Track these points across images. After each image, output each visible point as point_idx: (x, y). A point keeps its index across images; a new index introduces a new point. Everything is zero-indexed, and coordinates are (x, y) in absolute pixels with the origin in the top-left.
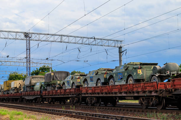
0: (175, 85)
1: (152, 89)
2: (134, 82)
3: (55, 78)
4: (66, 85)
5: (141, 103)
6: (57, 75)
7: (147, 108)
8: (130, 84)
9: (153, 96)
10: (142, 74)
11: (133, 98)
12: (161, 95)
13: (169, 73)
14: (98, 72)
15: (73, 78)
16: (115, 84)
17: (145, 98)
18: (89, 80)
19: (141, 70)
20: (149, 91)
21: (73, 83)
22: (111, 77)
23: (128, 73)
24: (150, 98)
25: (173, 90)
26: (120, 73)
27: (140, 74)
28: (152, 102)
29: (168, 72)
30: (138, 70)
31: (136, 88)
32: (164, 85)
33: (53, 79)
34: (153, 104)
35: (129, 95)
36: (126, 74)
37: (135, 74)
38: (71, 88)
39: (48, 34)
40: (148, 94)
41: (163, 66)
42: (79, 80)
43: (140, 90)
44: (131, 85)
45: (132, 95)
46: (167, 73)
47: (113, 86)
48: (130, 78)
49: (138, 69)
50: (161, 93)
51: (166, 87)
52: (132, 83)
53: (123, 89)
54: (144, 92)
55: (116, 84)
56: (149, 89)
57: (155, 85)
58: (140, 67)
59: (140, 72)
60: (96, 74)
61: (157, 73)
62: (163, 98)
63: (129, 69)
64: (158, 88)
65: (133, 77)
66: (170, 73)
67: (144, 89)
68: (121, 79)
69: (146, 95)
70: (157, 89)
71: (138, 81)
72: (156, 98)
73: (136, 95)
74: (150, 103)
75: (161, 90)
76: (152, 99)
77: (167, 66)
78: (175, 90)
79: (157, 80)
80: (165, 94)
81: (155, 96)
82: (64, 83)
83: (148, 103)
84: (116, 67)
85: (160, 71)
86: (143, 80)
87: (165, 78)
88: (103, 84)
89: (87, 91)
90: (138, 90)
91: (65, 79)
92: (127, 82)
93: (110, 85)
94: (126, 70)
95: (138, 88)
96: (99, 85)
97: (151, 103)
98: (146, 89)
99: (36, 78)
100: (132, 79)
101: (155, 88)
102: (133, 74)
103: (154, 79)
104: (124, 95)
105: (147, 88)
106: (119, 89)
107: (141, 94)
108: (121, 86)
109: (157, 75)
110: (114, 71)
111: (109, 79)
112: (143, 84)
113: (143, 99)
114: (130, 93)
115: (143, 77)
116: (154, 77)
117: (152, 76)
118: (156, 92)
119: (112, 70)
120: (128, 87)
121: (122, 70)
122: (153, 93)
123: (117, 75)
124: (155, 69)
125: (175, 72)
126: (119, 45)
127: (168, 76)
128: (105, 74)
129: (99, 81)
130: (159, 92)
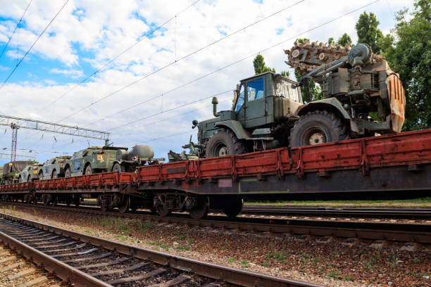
0: (141, 176)
1: (112, 183)
2: (92, 173)
3: (13, 169)
4: (22, 177)
5: (99, 204)
6: (17, 166)
7: (108, 210)
8: (85, 176)
9: (113, 193)
10: (104, 161)
12: (124, 192)
13: (136, 160)
14: (55, 161)
15: (30, 169)
16: (71, 176)
17: (105, 196)
18: (44, 171)
19: (102, 156)
20: (108, 186)
21: (29, 175)
22: (68, 166)
23: (86, 161)
25: (138, 184)
26: (76, 160)
27: (101, 162)
28: (112, 201)
29: (135, 157)
30: (98, 156)
31: (93, 181)
32: (128, 177)
33: (11, 171)
34: (114, 204)
35: (85, 191)
36: (84, 161)
37: (94, 161)
38: (26, 181)
40: (107, 190)
41: (130, 150)
42: (36, 172)
43: (97, 184)
44: (87, 177)
45: (88, 191)
46: (134, 159)
47: (68, 178)
48: (88, 168)
49: (99, 154)
50: (124, 189)
51: (131, 180)
54: (103, 187)
55: (73, 175)
57: (116, 176)
58: (101, 151)
59: (101, 158)
60: (53, 163)
61: (120, 160)
62: (127, 196)
63: (88, 154)
64: (120, 181)
65: (91, 167)
66: (139, 160)
67: (103, 183)
68: (78, 169)
69: (104, 192)
71: (97, 171)
72: (118, 196)
73: (93, 191)
75: (123, 184)
76: (113, 197)
77: (136, 149)
78: (142, 184)
79: (120, 169)
80: (129, 190)
81: (116, 192)
82: (20, 176)
83: (108, 203)
84: (75, 153)
85: (126, 157)
86: (105, 170)
88: (59, 175)
89: (40, 185)
91: (21, 170)
92: (84, 173)
93: (66, 177)
94: (84, 156)
95: (95, 181)
96: (55, 177)
97: (112, 203)
98: (105, 183)
101: (116, 181)
102: (92, 161)
104: (80, 191)
105: (106, 180)
106: (74, 184)
107: (99, 190)
108: (76, 178)
109: (120, 162)
110: (72, 159)
111: (66, 169)
112: (102, 175)
113: (102, 197)
114: (86, 188)
115: (105, 165)
116: (117, 164)
117: (115, 163)
118: (117, 186)
119: (69, 158)
120: (84, 180)
121: (80, 156)
122: (113, 188)
123: (74, 164)
124: (119, 154)
125: (147, 159)
126: (106, 138)
127: (136, 164)
128: (62, 162)
129: (55, 172)
130: (121, 187)
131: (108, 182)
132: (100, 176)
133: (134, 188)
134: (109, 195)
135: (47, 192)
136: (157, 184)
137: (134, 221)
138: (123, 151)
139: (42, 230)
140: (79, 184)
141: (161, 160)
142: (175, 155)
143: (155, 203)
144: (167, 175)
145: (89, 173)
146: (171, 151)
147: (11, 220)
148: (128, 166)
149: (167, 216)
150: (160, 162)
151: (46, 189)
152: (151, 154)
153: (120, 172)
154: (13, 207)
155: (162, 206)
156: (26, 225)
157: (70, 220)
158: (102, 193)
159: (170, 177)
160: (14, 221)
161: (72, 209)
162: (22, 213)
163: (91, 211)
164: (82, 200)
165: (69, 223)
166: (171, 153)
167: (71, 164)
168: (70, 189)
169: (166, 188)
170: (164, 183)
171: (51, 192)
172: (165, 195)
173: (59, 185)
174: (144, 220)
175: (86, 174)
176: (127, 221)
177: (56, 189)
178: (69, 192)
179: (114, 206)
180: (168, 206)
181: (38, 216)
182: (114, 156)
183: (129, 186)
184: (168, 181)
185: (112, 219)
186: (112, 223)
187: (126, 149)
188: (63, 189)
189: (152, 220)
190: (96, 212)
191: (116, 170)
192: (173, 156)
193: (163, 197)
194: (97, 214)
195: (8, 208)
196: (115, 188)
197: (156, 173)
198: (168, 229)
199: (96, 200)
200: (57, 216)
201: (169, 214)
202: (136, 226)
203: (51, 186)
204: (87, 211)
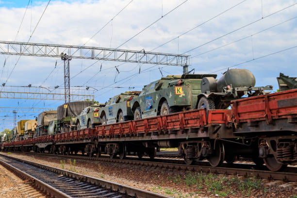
0: (239, 114)
1: (198, 125)
2: (170, 112)
3: (69, 113)
4: (81, 123)
5: (182, 155)
6: (74, 109)
7: (194, 163)
8: (161, 117)
9: (200, 139)
10: (184, 95)
11: (168, 144)
12: (215, 137)
13: (230, 90)
14: (120, 99)
15: (89, 111)
16: (141, 118)
17: (189, 144)
18: (107, 113)
19: (181, 88)
20: (192, 129)
21: (89, 120)
22: (137, 105)
23: (161, 96)
24: (196, 144)
25: (236, 124)
26: (148, 96)
27: (181, 96)
28: (200, 151)
29: (229, 87)
30: (176, 88)
31: (172, 124)
32: (221, 115)
33: (67, 115)
34: (202, 154)
35: (162, 137)
36: (157, 97)
37: (171, 95)
38: (86, 127)
39: (72, 47)
40: (192, 136)
42: (97, 115)
43: (178, 127)
44: (163, 118)
45: (166, 137)
46: (227, 89)
47: (138, 121)
48: (164, 105)
49: (177, 85)
50: (214, 133)
51: (224, 119)
52: (166, 114)
53: (152, 126)
54: (185, 131)
55: (144, 117)
56: (193, 125)
57: (202, 115)
58: (180, 82)
59: (180, 91)
60: (117, 102)
61: (207, 92)
62: (220, 142)
63: (162, 87)
64: (209, 122)
65: (167, 103)
67: (185, 126)
68: (151, 107)
69: (187, 138)
70: (207, 124)
71: (176, 109)
72: (208, 144)
73: (172, 137)
74: (197, 152)
75: (214, 126)
76: (200, 145)
77: (228, 75)
78: (241, 124)
79: (208, 106)
80: (222, 135)
81: (204, 138)
82: (78, 121)
83: (194, 153)
84: (145, 86)
85: (215, 88)
86: (187, 107)
87: (224, 101)
88: (126, 118)
89: (103, 132)
90: (175, 127)
92: (158, 114)
93: (135, 119)
94: (156, 90)
95: (175, 123)
96: (122, 120)
97: (199, 154)
98: (188, 126)
99: (52, 115)
100: (166, 106)
101: (203, 122)
102: (168, 95)
103: (203, 104)
104: (154, 138)
105: (189, 122)
106: (146, 128)
107: (180, 136)
108: (149, 120)
109: (207, 96)
110: (141, 95)
111: (134, 109)
112: (183, 115)
113: (185, 145)
114: (162, 133)
115: (186, 101)
116: (202, 99)
117: (200, 97)
118: (206, 129)
119: (137, 94)
120: (159, 122)
121: (152, 90)
122: (200, 132)
123: (144, 101)
124: (204, 83)
125: (245, 89)
126: (184, 63)
127: (230, 96)
128: (129, 100)
129: (121, 114)
130: (210, 131)
131: (193, 124)
132: (181, 116)
133: (228, 131)
134: (194, 143)
135: (112, 140)
136: (263, 124)
137: (231, 178)
138: (211, 79)
139: (111, 190)
140: (153, 129)
141: (266, 88)
142: (290, 81)
143: (261, 152)
144: (278, 111)
145: (165, 112)
146: (281, 75)
147: (72, 177)
148: (218, 101)
149: (280, 170)
150: (265, 92)
151: (111, 136)
152: (251, 81)
153: (208, 109)
154: (72, 161)
155: (272, 156)
156: (90, 184)
157: (145, 177)
158: (184, 140)
159: (283, 112)
160: (75, 179)
161: (146, 163)
162: (84, 169)
163: (171, 165)
164: (158, 151)
165: (143, 181)
166: (282, 77)
167: (141, 102)
168: (142, 135)
169: (276, 129)
170: (273, 122)
171: (117, 140)
172: (276, 139)
173: (127, 131)
174: (246, 176)
175: (161, 115)
176: (222, 178)
177: (123, 136)
178: (140, 139)
179: (202, 158)
180: (281, 156)
181: (103, 171)
182: (198, 87)
183: (221, 128)
184: (280, 118)
185: (200, 176)
186: (201, 181)
187: (215, 76)
188: (132, 135)
189: (258, 177)
190: (177, 166)
191: (203, 107)
192: (286, 82)
193: (273, 143)
194: (180, 169)
195: (67, 163)
196: (203, 131)
197: (260, 109)
198: (284, 190)
199: (176, 150)
200: (128, 172)
201: (284, 169)
202: (235, 185)
203: (117, 132)
204: (165, 165)
